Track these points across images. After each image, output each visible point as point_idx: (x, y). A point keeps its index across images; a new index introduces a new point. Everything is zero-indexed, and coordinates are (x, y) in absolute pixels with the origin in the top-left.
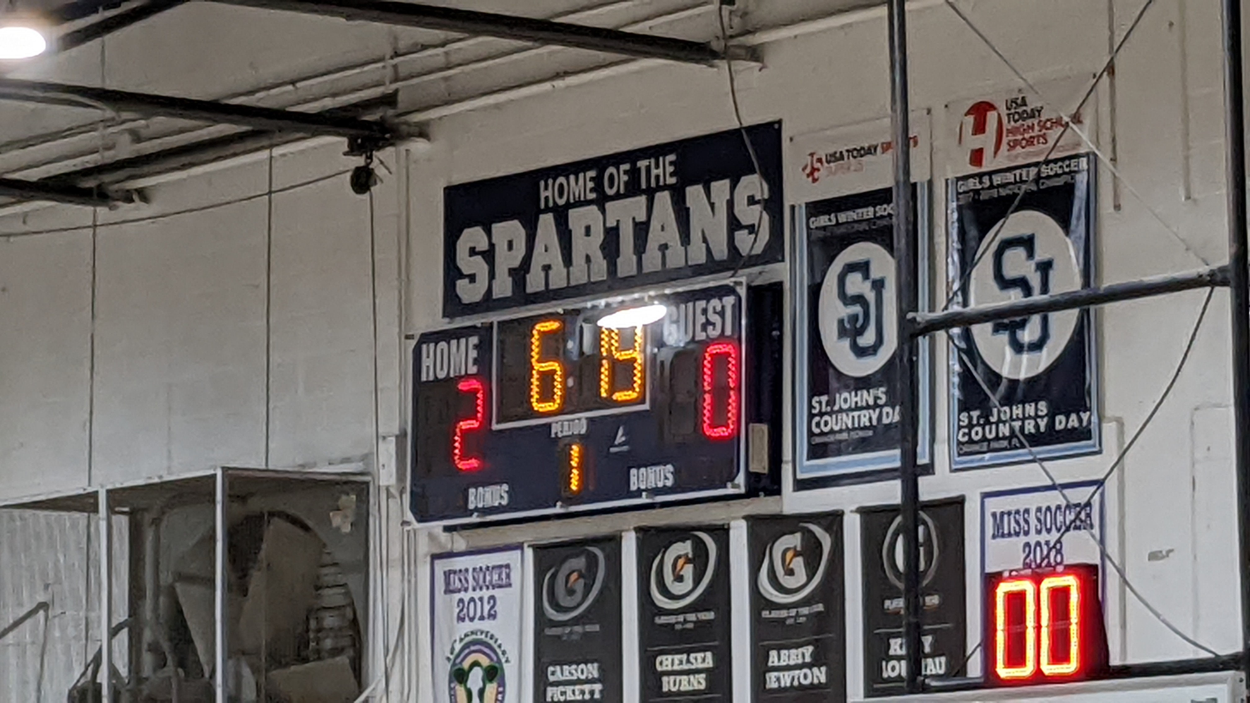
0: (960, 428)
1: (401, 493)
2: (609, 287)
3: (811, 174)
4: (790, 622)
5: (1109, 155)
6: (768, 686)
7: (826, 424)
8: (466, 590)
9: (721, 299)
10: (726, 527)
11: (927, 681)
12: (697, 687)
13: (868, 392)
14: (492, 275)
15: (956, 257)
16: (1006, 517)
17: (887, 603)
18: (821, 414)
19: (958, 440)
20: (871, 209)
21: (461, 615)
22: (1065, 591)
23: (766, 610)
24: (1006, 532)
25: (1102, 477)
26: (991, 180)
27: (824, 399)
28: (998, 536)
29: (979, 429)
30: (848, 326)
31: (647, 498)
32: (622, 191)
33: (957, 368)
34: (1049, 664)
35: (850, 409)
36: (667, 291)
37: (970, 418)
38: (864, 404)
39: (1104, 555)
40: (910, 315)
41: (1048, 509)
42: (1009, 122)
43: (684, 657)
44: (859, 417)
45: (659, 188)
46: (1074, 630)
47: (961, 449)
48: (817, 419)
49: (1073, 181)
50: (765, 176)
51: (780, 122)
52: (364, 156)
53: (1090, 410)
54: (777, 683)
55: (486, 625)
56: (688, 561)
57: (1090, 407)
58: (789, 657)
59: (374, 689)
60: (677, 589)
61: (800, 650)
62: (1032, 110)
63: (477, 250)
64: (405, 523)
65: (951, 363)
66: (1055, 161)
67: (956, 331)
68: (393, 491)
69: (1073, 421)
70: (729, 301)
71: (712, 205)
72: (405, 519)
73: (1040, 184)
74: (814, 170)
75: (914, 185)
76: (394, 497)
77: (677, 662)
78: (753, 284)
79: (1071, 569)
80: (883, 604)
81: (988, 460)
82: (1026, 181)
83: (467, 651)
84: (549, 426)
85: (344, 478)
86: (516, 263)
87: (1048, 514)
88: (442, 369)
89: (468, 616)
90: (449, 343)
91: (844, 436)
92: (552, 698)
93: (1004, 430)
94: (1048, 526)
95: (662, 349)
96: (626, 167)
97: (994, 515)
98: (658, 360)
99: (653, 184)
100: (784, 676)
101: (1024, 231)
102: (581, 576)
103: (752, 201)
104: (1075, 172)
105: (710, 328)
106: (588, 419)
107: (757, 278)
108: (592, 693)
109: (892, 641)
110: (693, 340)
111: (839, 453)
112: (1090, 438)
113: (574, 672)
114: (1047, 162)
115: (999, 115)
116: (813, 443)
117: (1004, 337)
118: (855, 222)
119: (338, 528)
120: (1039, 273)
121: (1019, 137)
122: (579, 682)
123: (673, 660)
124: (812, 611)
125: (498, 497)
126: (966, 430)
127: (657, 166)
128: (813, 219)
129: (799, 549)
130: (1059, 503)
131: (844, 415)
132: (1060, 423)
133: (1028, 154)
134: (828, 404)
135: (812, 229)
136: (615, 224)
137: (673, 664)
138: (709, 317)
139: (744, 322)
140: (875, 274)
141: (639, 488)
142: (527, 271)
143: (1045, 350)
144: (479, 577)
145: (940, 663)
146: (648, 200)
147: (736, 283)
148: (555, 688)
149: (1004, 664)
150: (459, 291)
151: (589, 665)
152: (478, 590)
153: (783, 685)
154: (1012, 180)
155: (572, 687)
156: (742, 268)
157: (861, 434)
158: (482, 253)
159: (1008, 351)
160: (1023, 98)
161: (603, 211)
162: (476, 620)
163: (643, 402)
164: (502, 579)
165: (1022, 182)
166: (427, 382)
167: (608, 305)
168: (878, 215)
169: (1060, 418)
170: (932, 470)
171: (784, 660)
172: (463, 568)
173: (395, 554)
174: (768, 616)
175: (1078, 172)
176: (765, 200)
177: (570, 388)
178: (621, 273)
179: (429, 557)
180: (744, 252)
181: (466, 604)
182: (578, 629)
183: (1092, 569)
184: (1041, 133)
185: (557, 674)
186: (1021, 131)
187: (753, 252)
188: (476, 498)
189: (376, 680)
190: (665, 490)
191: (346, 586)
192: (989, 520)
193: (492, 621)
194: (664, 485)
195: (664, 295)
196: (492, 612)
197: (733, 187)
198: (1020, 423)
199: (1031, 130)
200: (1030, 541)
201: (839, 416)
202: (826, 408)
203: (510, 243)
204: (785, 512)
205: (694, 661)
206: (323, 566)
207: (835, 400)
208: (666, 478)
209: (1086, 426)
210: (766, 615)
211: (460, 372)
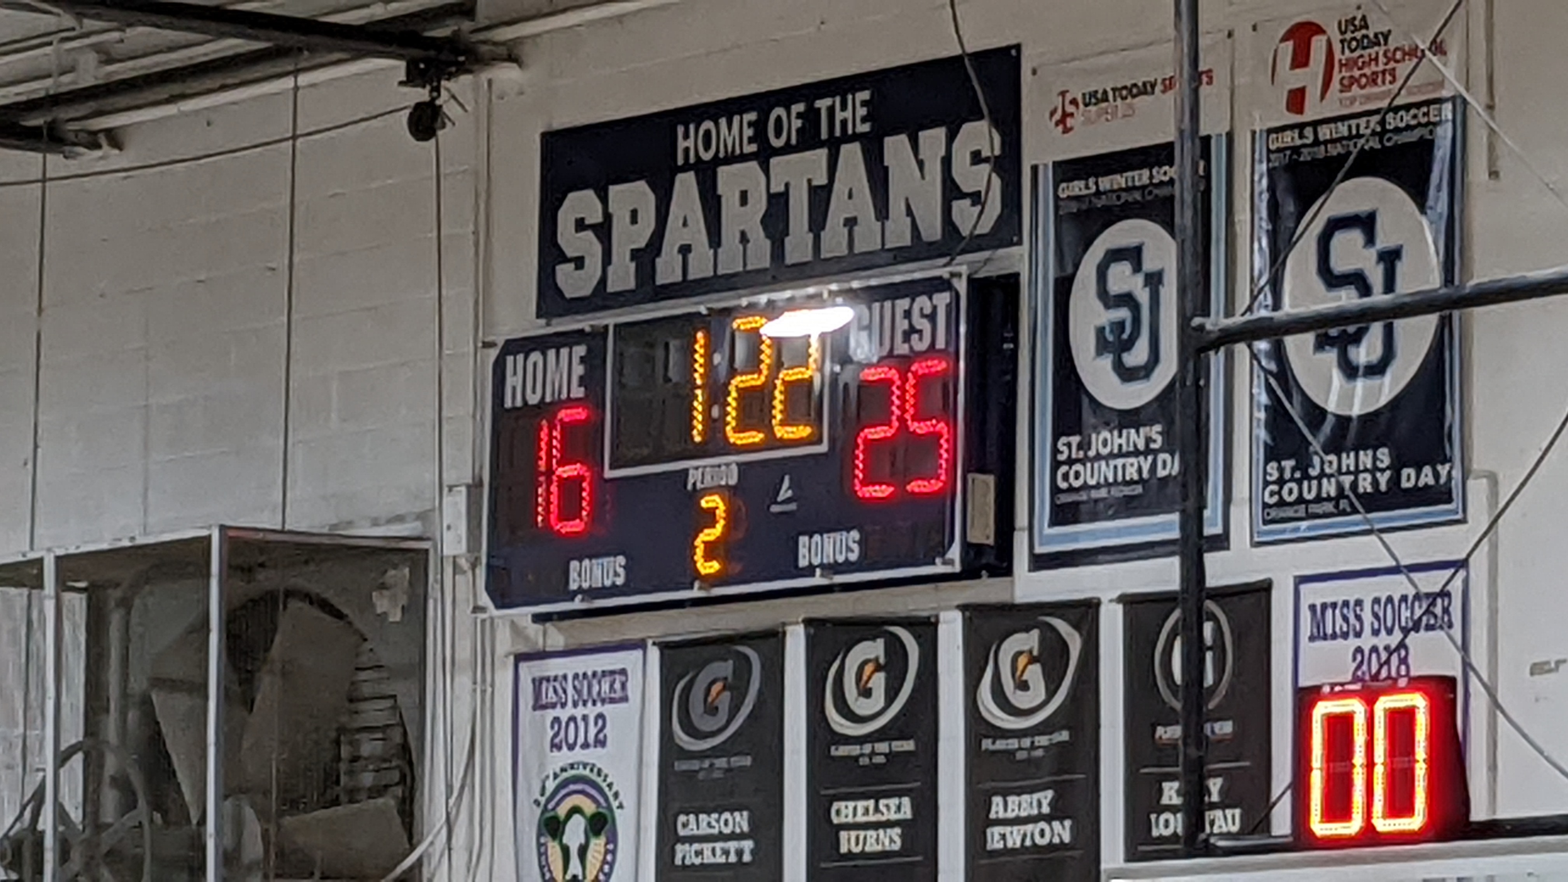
0: (1266, 484)
1: (474, 567)
2: (774, 277)
3: (1062, 121)
4: (1021, 755)
5: (1484, 98)
6: (989, 847)
7: (1077, 475)
8: (563, 705)
9: (931, 299)
10: (933, 620)
11: (1212, 840)
12: (888, 846)
13: (1138, 432)
14: (607, 259)
15: (1265, 242)
16: (1329, 612)
17: (1160, 731)
18: (1070, 462)
19: (1263, 501)
20: (1146, 173)
22: (1409, 713)
23: (987, 737)
24: (1329, 631)
25: (1463, 556)
26: (1316, 133)
27: (1075, 440)
28: (1318, 637)
29: (1294, 486)
30: (1110, 338)
31: (822, 576)
32: (794, 141)
33: (1264, 398)
34: (1383, 817)
35: (1112, 456)
36: (855, 284)
37: (1281, 470)
38: (1131, 449)
39: (1467, 665)
40: (1197, 321)
41: (1390, 599)
42: (1343, 52)
43: (871, 803)
44: (1124, 466)
45: (847, 139)
46: (1421, 770)
47: (1268, 514)
48: (1064, 469)
49: (1431, 138)
50: (996, 123)
51: (1018, 47)
52: (428, 88)
53: (1451, 461)
54: (1002, 842)
55: (592, 755)
57: (1451, 458)
58: (1019, 805)
59: (432, 843)
60: (862, 707)
61: (1036, 796)
62: (1376, 35)
63: (587, 222)
64: (478, 609)
65: (1255, 391)
66: (1407, 107)
67: (1262, 345)
68: (462, 562)
69: (1427, 477)
70: (942, 299)
71: (921, 164)
72: (480, 603)
73: (1386, 140)
74: (1065, 115)
75: (1206, 140)
76: (464, 572)
77: (860, 811)
78: (977, 276)
79: (1418, 684)
80: (1154, 732)
81: (1305, 531)
82: (1363, 136)
84: (685, 472)
85: (393, 545)
86: (642, 244)
87: (1389, 607)
89: (567, 742)
90: (544, 355)
91: (1103, 493)
92: (684, 858)
93: (1329, 488)
94: (1389, 624)
95: (847, 367)
96: (799, 107)
97: (1312, 607)
98: (842, 384)
99: (838, 133)
100: (1012, 833)
103: (977, 158)
104: (1435, 124)
105: (915, 337)
106: (739, 465)
107: (982, 267)
108: (740, 853)
109: (1166, 785)
110: (891, 354)
111: (1094, 517)
112: (1449, 500)
113: (714, 823)
114: (1396, 110)
116: (1058, 502)
118: (1121, 189)
119: (385, 615)
121: (1357, 73)
122: (722, 837)
123: (855, 809)
124: (1054, 741)
125: (611, 573)
126: (1275, 488)
127: (844, 107)
128: (1064, 185)
130: (1404, 593)
131: (1103, 463)
132: (1408, 478)
133: (1368, 98)
134: (1080, 447)
135: (1061, 199)
136: (782, 189)
137: (855, 815)
138: (914, 322)
139: (963, 329)
140: (1149, 264)
141: (810, 563)
142: (658, 253)
144: (582, 686)
145: (1233, 817)
146: (830, 155)
147: (953, 275)
148: (687, 846)
149: (1321, 817)
150: (560, 281)
151: (737, 814)
152: (581, 706)
153: (1010, 845)
154: (1346, 134)
155: (711, 845)
156: (960, 254)
157: (1127, 491)
158: (593, 227)
159: (1337, 377)
160: (1364, 18)
161: (766, 169)
162: (578, 748)
163: (819, 441)
164: (616, 692)
165: (1359, 136)
166: (514, 409)
167: (770, 302)
168: (1155, 181)
169: (1408, 473)
170: (1226, 544)
171: (1013, 810)
172: (561, 673)
173: (464, 653)
174: (992, 747)
175: (1439, 123)
176: (996, 158)
177: (715, 421)
178: (791, 258)
179: (512, 658)
180: (965, 232)
181: (564, 725)
182: (721, 763)
183: (1449, 683)
184: (1388, 67)
185: (690, 827)
186: (1360, 64)
187: (978, 232)
188: (580, 575)
189: (435, 830)
190: (847, 567)
191: (394, 697)
192: (1306, 616)
193: (599, 749)
194: (847, 559)
195: (851, 290)
196: (601, 736)
197: (951, 138)
198: (1352, 478)
199: (1373, 63)
200: (1363, 647)
201: (1096, 465)
202: (1077, 453)
203: (634, 213)
204: (1017, 601)
205: (885, 810)
206: (361, 669)
207: (1090, 441)
208: (849, 549)
209: (1444, 484)
210: (987, 746)
211: (560, 394)
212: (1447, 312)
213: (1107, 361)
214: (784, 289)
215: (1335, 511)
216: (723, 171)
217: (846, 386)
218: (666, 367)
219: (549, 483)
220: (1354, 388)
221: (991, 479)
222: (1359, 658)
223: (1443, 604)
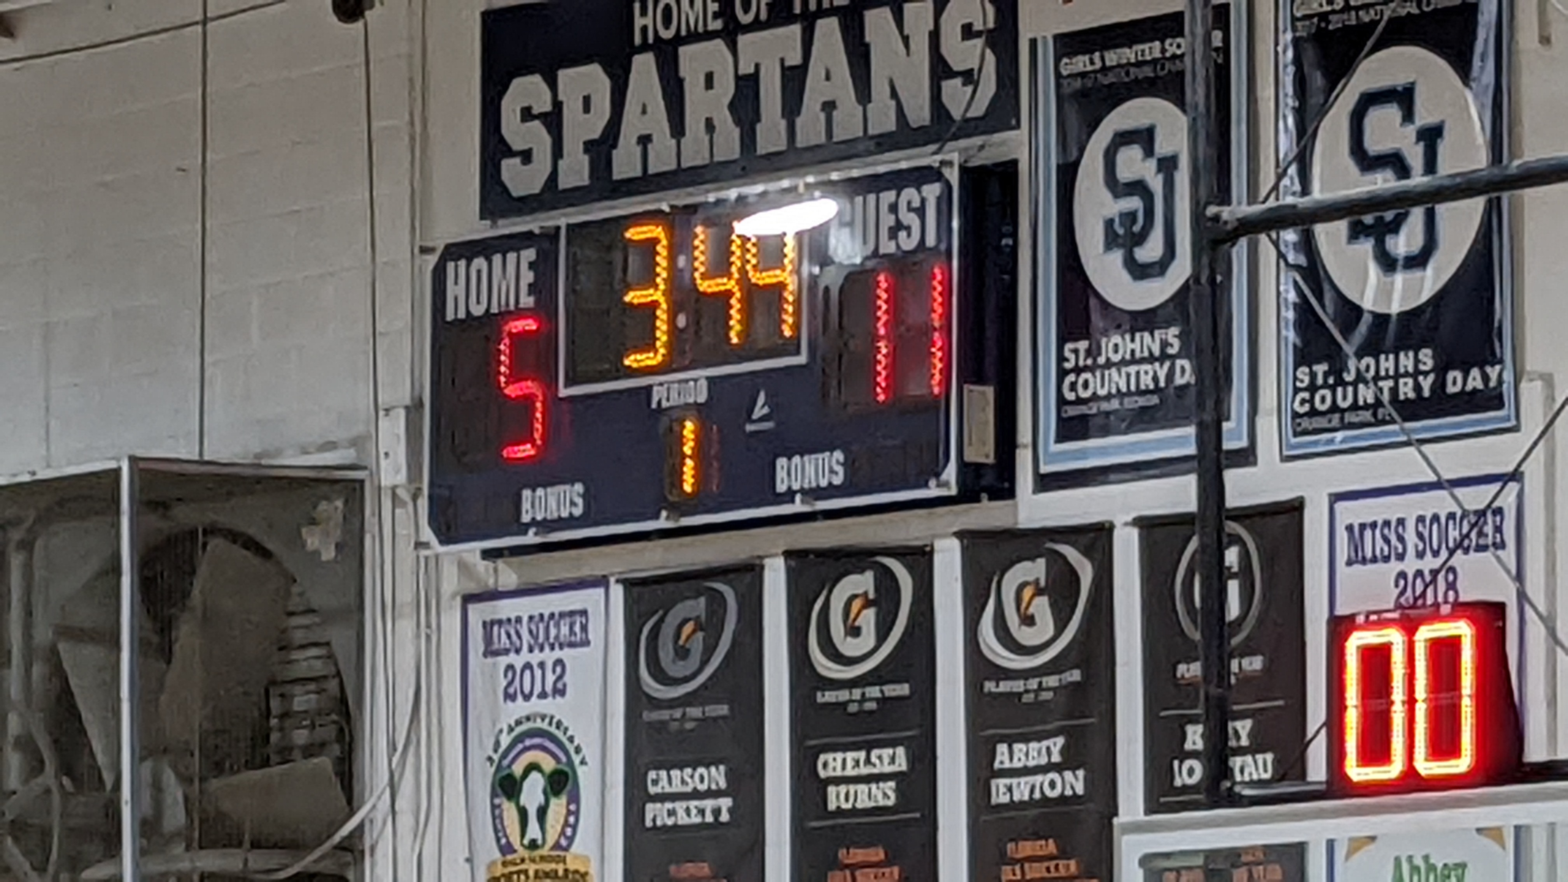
0: (1296, 390)
1: (415, 498)
2: (744, 169)
4: (1028, 698)
6: (994, 800)
7: (1086, 385)
8: (518, 651)
9: (919, 190)
10: (928, 549)
11: (1237, 789)
12: (882, 802)
13: (1153, 336)
14: (557, 152)
15: (1290, 121)
16: (1368, 533)
17: (1182, 668)
18: (1078, 370)
19: (1293, 411)
20: (1157, 45)
21: (511, 690)
22: (1452, 644)
23: (988, 679)
24: (1369, 555)
27: (1083, 345)
28: (1357, 562)
29: (1327, 393)
30: (1121, 231)
31: (803, 502)
32: (763, 16)
33: (1292, 296)
34: (1426, 760)
35: (1124, 362)
36: (835, 176)
37: (1313, 376)
38: (1146, 354)
39: (1522, 595)
40: (1213, 210)
41: (1436, 518)
43: (862, 755)
44: (1138, 373)
45: (822, 13)
46: (1467, 706)
47: (1299, 424)
48: (1071, 378)
53: (1501, 361)
54: (1008, 795)
55: (550, 706)
57: (1502, 358)
58: (1027, 754)
59: (374, 807)
60: (849, 647)
61: (1045, 743)
63: (534, 111)
64: (420, 545)
65: (1282, 288)
67: (1290, 236)
68: (402, 493)
69: (1475, 381)
70: (932, 191)
71: (906, 40)
72: (423, 539)
75: (1223, 9)
76: (404, 504)
77: (850, 764)
78: (970, 164)
79: (1465, 610)
80: (1175, 670)
81: (1342, 442)
83: (520, 746)
84: (649, 389)
85: (323, 474)
86: (596, 135)
87: (1435, 527)
88: (478, 301)
89: (522, 692)
90: (489, 260)
91: (1115, 404)
92: (654, 820)
93: (1366, 394)
94: (1435, 546)
95: (827, 269)
97: (1350, 528)
98: (821, 287)
99: (813, 6)
100: (1019, 784)
102: (699, 627)
103: (968, 32)
105: (902, 234)
106: (708, 378)
107: (977, 154)
108: (717, 812)
109: (1189, 729)
110: (875, 253)
111: (1105, 431)
112: (1500, 405)
113: (688, 779)
116: (1064, 415)
117: (1367, 246)
118: (1129, 64)
119: (317, 553)
120: (1422, 144)
122: (696, 795)
123: (844, 761)
124: (1064, 682)
125: (568, 503)
126: (1306, 395)
128: (1065, 60)
129: (1043, 583)
130: (1450, 510)
131: (1114, 371)
132: (1455, 383)
134: (1089, 353)
135: (1063, 77)
136: (752, 70)
137: (844, 767)
138: (900, 216)
139: (955, 224)
140: (1162, 147)
142: (614, 146)
144: (538, 629)
145: (1265, 762)
146: (804, 31)
147: (942, 163)
148: (659, 805)
149: (1357, 761)
150: (506, 176)
151: (713, 769)
152: (536, 651)
153: (1016, 798)
155: (684, 804)
156: (951, 140)
157: (1142, 401)
158: (541, 117)
159: (1373, 270)
161: (733, 48)
162: (534, 698)
163: (798, 352)
164: (575, 634)
166: (456, 320)
167: (741, 199)
168: (1168, 55)
169: (1454, 375)
170: (1251, 459)
171: (1020, 759)
172: (514, 617)
173: (405, 595)
174: (994, 690)
176: (990, 31)
177: (682, 331)
178: (763, 147)
179: (459, 599)
180: (957, 114)
181: (518, 672)
182: (695, 712)
183: (1499, 609)
185: (662, 783)
187: (969, 115)
188: (533, 506)
189: (376, 794)
190: (831, 491)
191: (328, 644)
192: (1342, 537)
193: (559, 701)
194: (830, 484)
195: (830, 183)
196: (560, 685)
197: (938, 11)
198: (1390, 383)
200: (1407, 570)
201: (1107, 373)
202: (1085, 360)
203: (587, 100)
204: (1021, 526)
205: (877, 762)
206: (291, 614)
207: (1099, 348)
208: (832, 471)
209: (1495, 388)
210: (990, 689)
211: (507, 304)
212: (1494, 195)
213: (1117, 256)
214: (755, 183)
217: (827, 289)
218: (625, 270)
220: (1392, 284)
221: (989, 391)
222: (1402, 583)
223: (1494, 522)
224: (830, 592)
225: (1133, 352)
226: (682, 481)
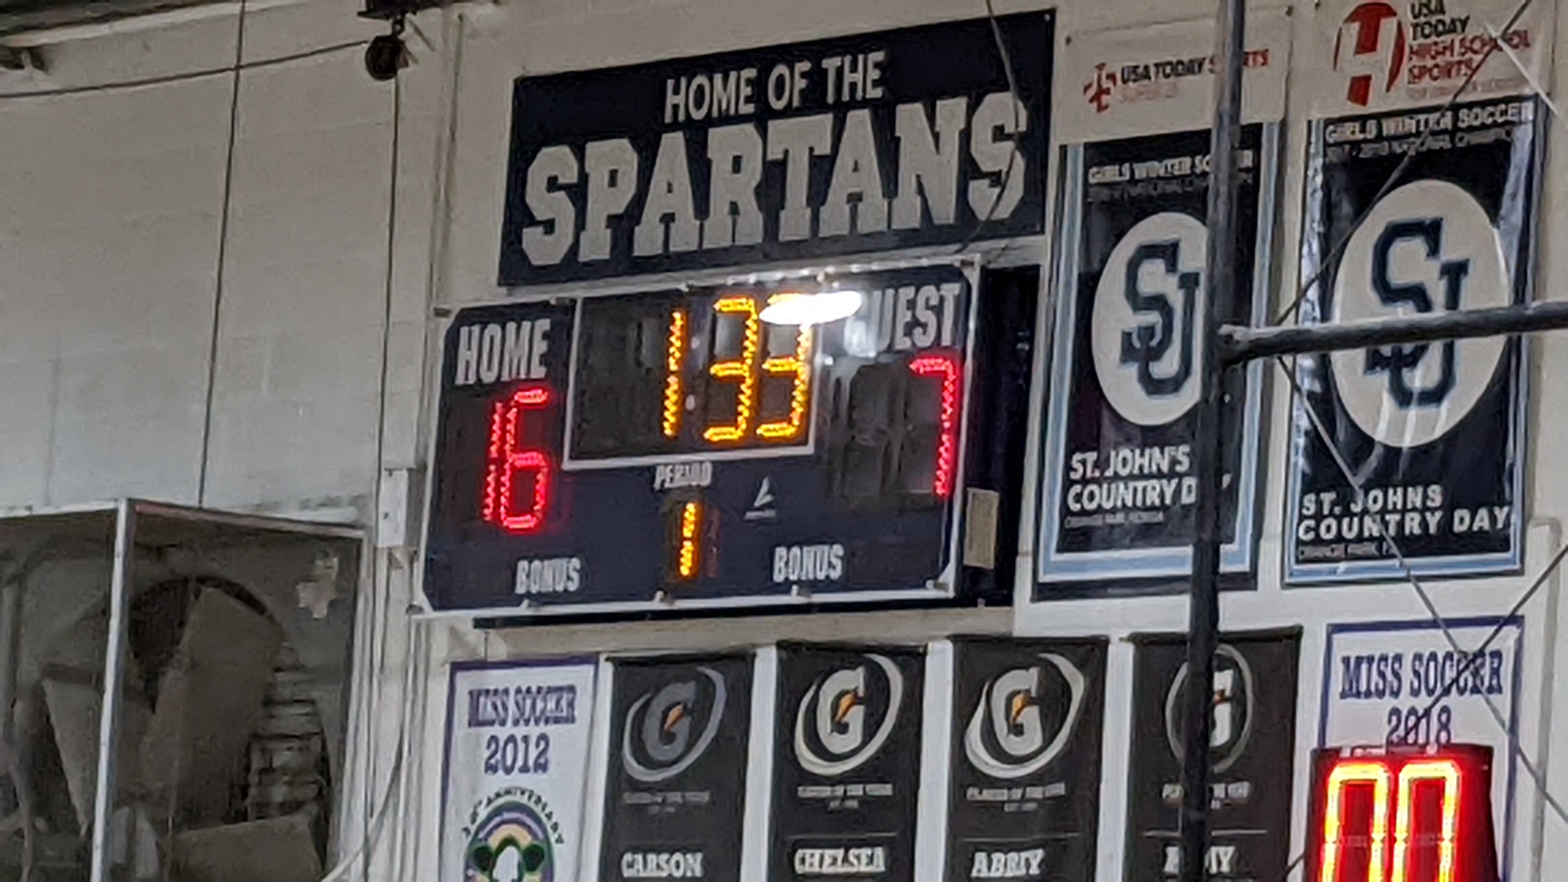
0: (1302, 518)
1: (411, 563)
2: (765, 254)
3: (1096, 98)
4: (1011, 808)
7: (1092, 497)
8: (503, 723)
9: (938, 289)
10: (921, 650)
13: (1162, 453)
14: (580, 225)
15: (1315, 247)
16: (1364, 667)
17: (1167, 789)
18: (1085, 481)
19: (1298, 538)
20: (1187, 161)
22: (1436, 786)
23: (973, 785)
24: (1363, 688)
25: (1509, 611)
26: (1379, 127)
27: (1091, 457)
28: (1351, 695)
29: (1333, 522)
30: (1137, 344)
31: (799, 594)
32: (796, 103)
33: (1304, 423)
35: (1132, 477)
36: (855, 268)
37: (1319, 504)
38: (1154, 468)
40: (1230, 330)
41: (1433, 657)
42: (1415, 38)
43: (840, 853)
44: (1144, 490)
45: (855, 104)
46: (1447, 849)
47: (1303, 553)
48: (1077, 488)
49: (1509, 140)
50: (1024, 95)
51: (1052, 12)
52: (391, 20)
53: (1510, 503)
55: (529, 781)
56: (857, 701)
57: (1511, 501)
58: (1005, 865)
59: (347, 869)
60: (836, 743)
61: (1024, 855)
62: (1453, 21)
63: (561, 181)
64: (412, 609)
65: (1295, 413)
66: (1483, 104)
67: (1307, 362)
68: (398, 555)
69: (1482, 520)
70: (951, 290)
71: (936, 136)
72: (415, 603)
73: (1457, 140)
74: (1103, 91)
76: (400, 566)
77: (828, 861)
78: (992, 266)
79: (1455, 752)
80: (1161, 790)
81: (1343, 573)
83: (497, 820)
84: (653, 468)
85: (321, 531)
86: (620, 210)
87: (1432, 664)
88: (489, 368)
89: (504, 765)
90: (504, 328)
91: (1120, 518)
93: (1372, 527)
94: (1430, 684)
95: (840, 360)
96: (804, 66)
97: (1346, 661)
98: (834, 379)
99: (846, 97)
101: (1427, 214)
102: (686, 711)
103: (999, 134)
104: (1513, 124)
105: (918, 331)
106: (714, 463)
107: (999, 256)
109: (1168, 851)
110: (890, 349)
111: (1108, 545)
112: (1506, 549)
113: (663, 864)
114: (1470, 106)
115: (1399, 25)
116: (1067, 526)
117: (1383, 378)
118: (1159, 178)
121: (1429, 63)
123: (822, 858)
124: (1048, 795)
125: (565, 577)
126: (1312, 523)
127: (854, 69)
128: (1094, 170)
129: (1034, 694)
130: (1445, 649)
131: (1121, 485)
132: (1462, 520)
133: (1440, 91)
134: (1096, 465)
135: (1092, 186)
136: (780, 156)
137: (821, 865)
138: (918, 313)
139: (972, 325)
141: (787, 579)
142: (637, 222)
143: (1445, 405)
144: (525, 702)
146: (835, 121)
147: (964, 263)
150: (527, 245)
151: (689, 856)
152: (521, 724)
156: (975, 240)
157: (1146, 517)
158: (567, 188)
159: (1387, 402)
161: (763, 132)
162: (516, 771)
163: (805, 443)
164: (562, 711)
165: (1428, 133)
166: (466, 387)
167: (759, 283)
168: (1198, 171)
169: (1462, 514)
170: (1252, 583)
171: (997, 869)
172: (501, 688)
173: (395, 656)
174: (977, 797)
175: (1521, 123)
176: (1020, 133)
177: (690, 413)
178: (785, 235)
179: (448, 667)
180: (982, 214)
181: (501, 744)
182: (675, 797)
183: (1485, 754)
184: (1463, 58)
185: (636, 867)
186: (1433, 53)
187: (995, 217)
188: (528, 576)
189: (351, 856)
190: (828, 585)
191: (313, 702)
192: (1338, 668)
193: (541, 776)
194: (828, 577)
195: (850, 276)
196: (542, 761)
197: (971, 110)
198: (1397, 517)
199: (1448, 53)
200: (1400, 707)
201: (1114, 486)
202: (1093, 472)
203: (613, 174)
204: (1017, 633)
205: (855, 862)
206: (278, 670)
207: (1108, 459)
208: (831, 565)
209: (1501, 530)
210: (973, 795)
211: (518, 373)
212: (1515, 335)
213: (1133, 370)
214: (776, 269)
215: (1376, 553)
216: (715, 134)
217: (838, 382)
218: (638, 348)
219: (501, 472)
220: (1406, 416)
221: (994, 496)
223: (1492, 663)
224: (819, 687)
225: (1141, 468)
226: (679, 564)
